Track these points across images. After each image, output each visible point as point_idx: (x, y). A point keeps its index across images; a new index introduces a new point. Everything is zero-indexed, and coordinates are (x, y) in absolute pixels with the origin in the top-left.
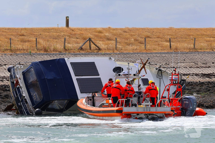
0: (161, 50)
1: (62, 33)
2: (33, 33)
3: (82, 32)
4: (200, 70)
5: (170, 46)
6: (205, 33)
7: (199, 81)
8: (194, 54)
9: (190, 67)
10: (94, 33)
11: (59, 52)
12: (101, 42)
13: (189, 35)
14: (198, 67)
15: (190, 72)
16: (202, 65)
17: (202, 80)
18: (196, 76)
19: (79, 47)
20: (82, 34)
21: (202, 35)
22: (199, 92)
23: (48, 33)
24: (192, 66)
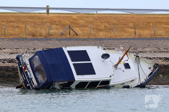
0: (128, 36)
1: (44, 20)
2: (20, 20)
3: (60, 19)
4: (163, 55)
5: (135, 33)
6: (162, 21)
7: (163, 64)
8: (156, 40)
9: (154, 52)
10: (70, 20)
11: (45, 37)
12: (77, 28)
13: (149, 23)
14: (161, 52)
15: (155, 56)
16: (164, 50)
17: (165, 63)
18: (160, 59)
19: (60, 33)
20: (61, 21)
21: (160, 23)
22: (164, 73)
23: (32, 20)
24: (156, 51)
